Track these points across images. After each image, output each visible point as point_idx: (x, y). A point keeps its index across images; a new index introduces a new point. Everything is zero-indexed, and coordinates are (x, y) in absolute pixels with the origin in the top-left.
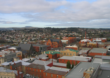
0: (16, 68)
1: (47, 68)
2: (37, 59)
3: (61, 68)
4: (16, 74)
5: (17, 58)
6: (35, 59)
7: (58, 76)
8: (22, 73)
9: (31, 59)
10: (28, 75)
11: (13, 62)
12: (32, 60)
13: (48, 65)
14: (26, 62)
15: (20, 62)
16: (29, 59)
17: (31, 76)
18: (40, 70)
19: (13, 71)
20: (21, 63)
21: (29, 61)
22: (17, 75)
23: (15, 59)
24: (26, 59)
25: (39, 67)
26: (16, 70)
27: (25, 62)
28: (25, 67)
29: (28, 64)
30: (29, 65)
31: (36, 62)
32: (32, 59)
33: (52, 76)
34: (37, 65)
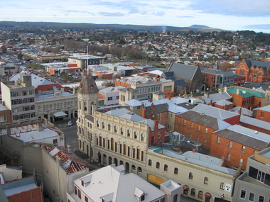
0: (153, 116)
1: (222, 125)
2: (205, 103)
3: (256, 132)
4: (150, 128)
5: (160, 94)
6: (201, 101)
7: (244, 147)
8: (163, 127)
9: (190, 101)
10: (176, 133)
11: (151, 101)
12: (192, 102)
13: (225, 120)
14: (178, 105)
15: (164, 105)
16: (187, 101)
17: (182, 138)
18: (207, 127)
19: (146, 120)
20: (166, 105)
21: (185, 103)
22: (153, 130)
23: (155, 97)
24: (179, 100)
25: (204, 120)
26: (153, 119)
27: (176, 106)
28: (174, 115)
29: (183, 110)
30: (184, 113)
31: (202, 109)
32: (193, 100)
33: (231, 147)
34: (202, 116)
